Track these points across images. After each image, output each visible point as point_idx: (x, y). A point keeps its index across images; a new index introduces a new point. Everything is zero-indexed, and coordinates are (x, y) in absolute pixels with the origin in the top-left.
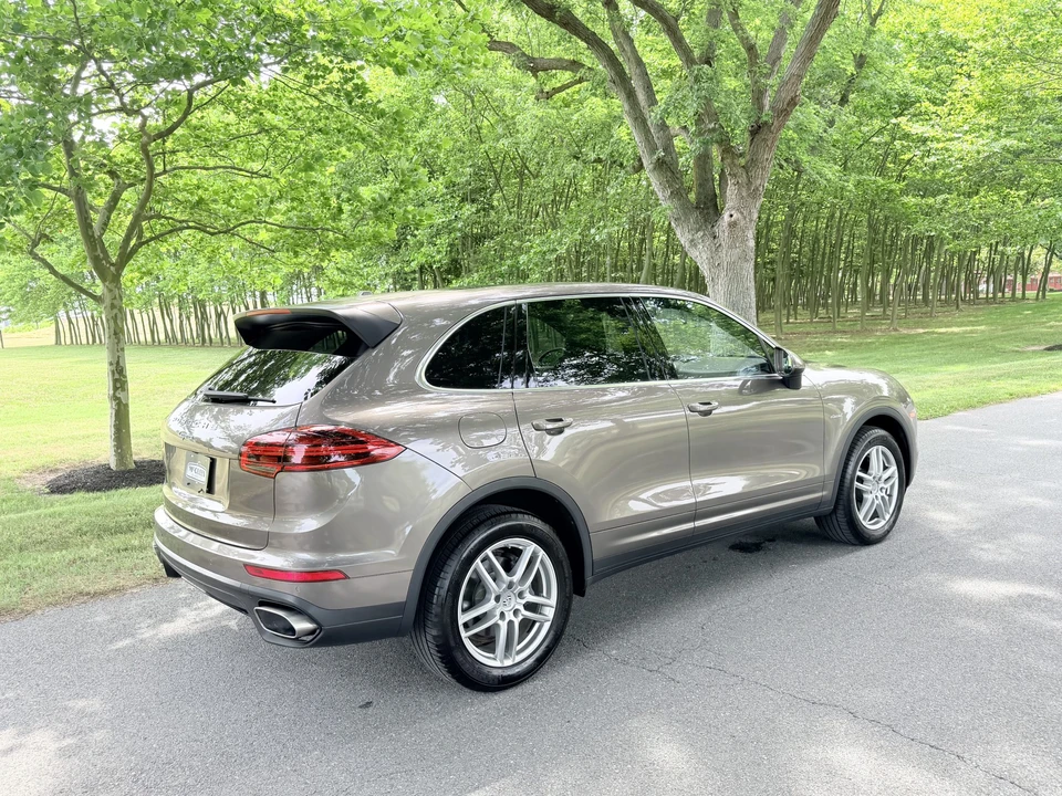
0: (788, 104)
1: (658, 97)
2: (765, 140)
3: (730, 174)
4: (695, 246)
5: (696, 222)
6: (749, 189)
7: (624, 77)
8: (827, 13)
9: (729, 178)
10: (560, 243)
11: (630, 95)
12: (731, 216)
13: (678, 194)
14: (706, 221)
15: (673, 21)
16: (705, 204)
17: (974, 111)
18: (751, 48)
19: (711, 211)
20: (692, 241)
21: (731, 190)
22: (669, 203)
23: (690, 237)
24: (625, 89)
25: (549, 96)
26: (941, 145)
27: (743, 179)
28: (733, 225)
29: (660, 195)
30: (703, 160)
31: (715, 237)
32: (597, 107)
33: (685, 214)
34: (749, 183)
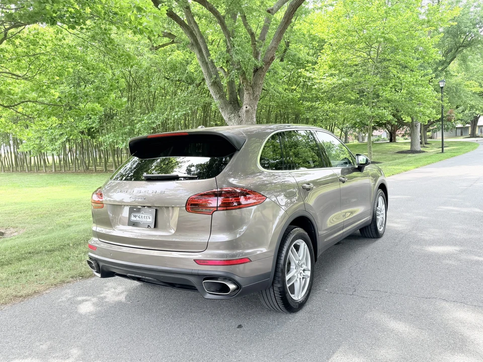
0: (270, 60)
1: (210, 52)
2: (260, 75)
3: (246, 89)
4: (231, 120)
5: (231, 110)
6: (253, 96)
7: (197, 42)
8: (288, 21)
9: (245, 91)
10: (157, 119)
11: (200, 51)
12: (247, 107)
13: (222, 97)
14: (235, 109)
15: (223, 19)
16: (234, 102)
17: (328, 68)
18: (252, 34)
19: (236, 105)
20: (230, 118)
21: (246, 96)
22: (219, 101)
23: (229, 116)
24: (198, 48)
25: (157, 48)
26: (318, 81)
27: (251, 92)
28: (247, 111)
29: (214, 97)
30: (231, 83)
31: (239, 117)
32: (178, 55)
33: (226, 106)
34: (254, 93)
